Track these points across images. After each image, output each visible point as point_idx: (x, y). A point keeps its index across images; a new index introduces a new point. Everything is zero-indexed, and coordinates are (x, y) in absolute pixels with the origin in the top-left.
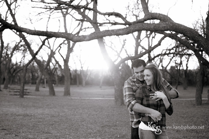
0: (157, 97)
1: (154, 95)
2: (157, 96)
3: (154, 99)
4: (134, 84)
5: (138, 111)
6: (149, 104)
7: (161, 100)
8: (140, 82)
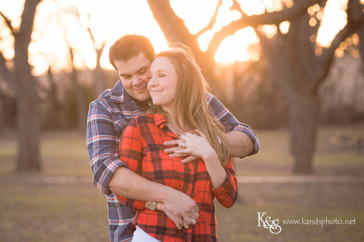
0: (185, 151)
1: (177, 145)
2: (185, 148)
3: (178, 155)
4: (118, 111)
5: (125, 192)
6: (161, 172)
7: (199, 160)
8: (136, 106)
